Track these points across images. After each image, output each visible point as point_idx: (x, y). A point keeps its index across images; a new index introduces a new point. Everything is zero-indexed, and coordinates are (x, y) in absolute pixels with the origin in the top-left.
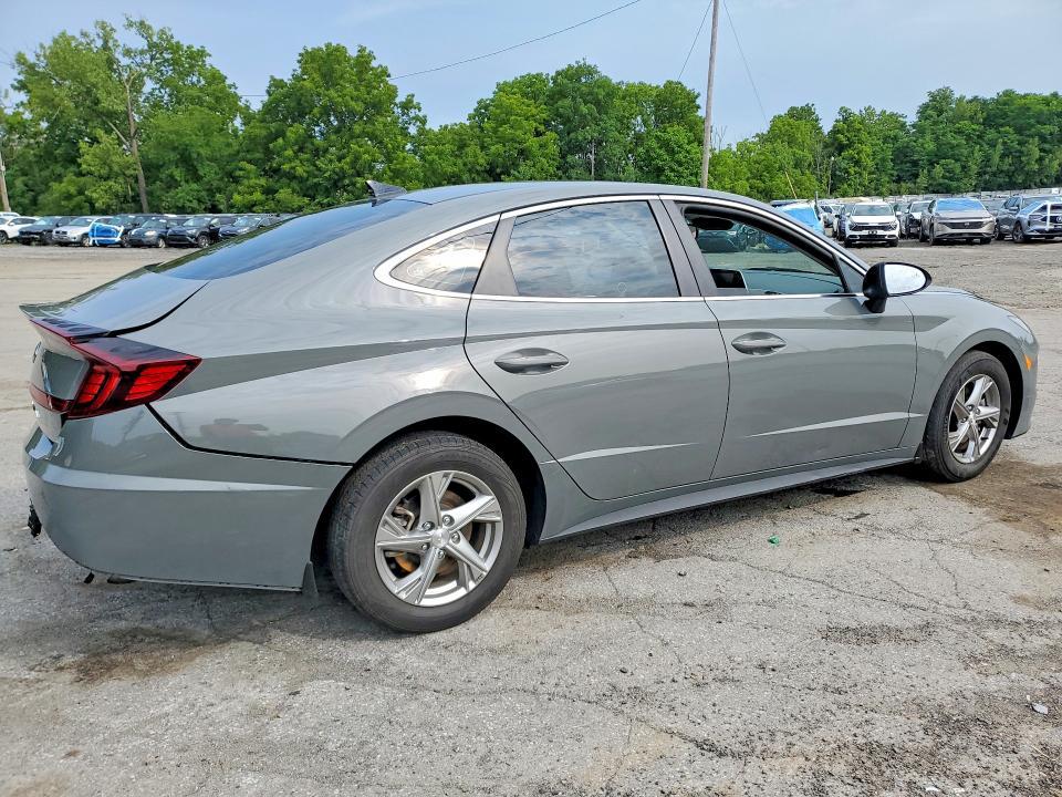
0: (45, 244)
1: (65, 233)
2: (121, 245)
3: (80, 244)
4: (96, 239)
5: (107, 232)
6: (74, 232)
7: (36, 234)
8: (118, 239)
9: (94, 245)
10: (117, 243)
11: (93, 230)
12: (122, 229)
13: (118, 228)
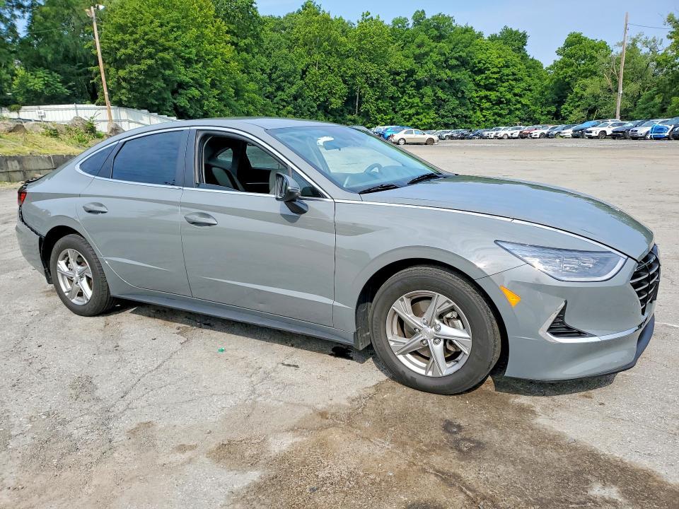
0: (625, 138)
1: (636, 131)
2: (668, 138)
3: (644, 138)
4: (653, 134)
5: (661, 130)
6: (642, 131)
7: (621, 132)
8: (667, 134)
9: (651, 139)
10: (666, 137)
11: (652, 129)
12: (671, 128)
13: (669, 127)
